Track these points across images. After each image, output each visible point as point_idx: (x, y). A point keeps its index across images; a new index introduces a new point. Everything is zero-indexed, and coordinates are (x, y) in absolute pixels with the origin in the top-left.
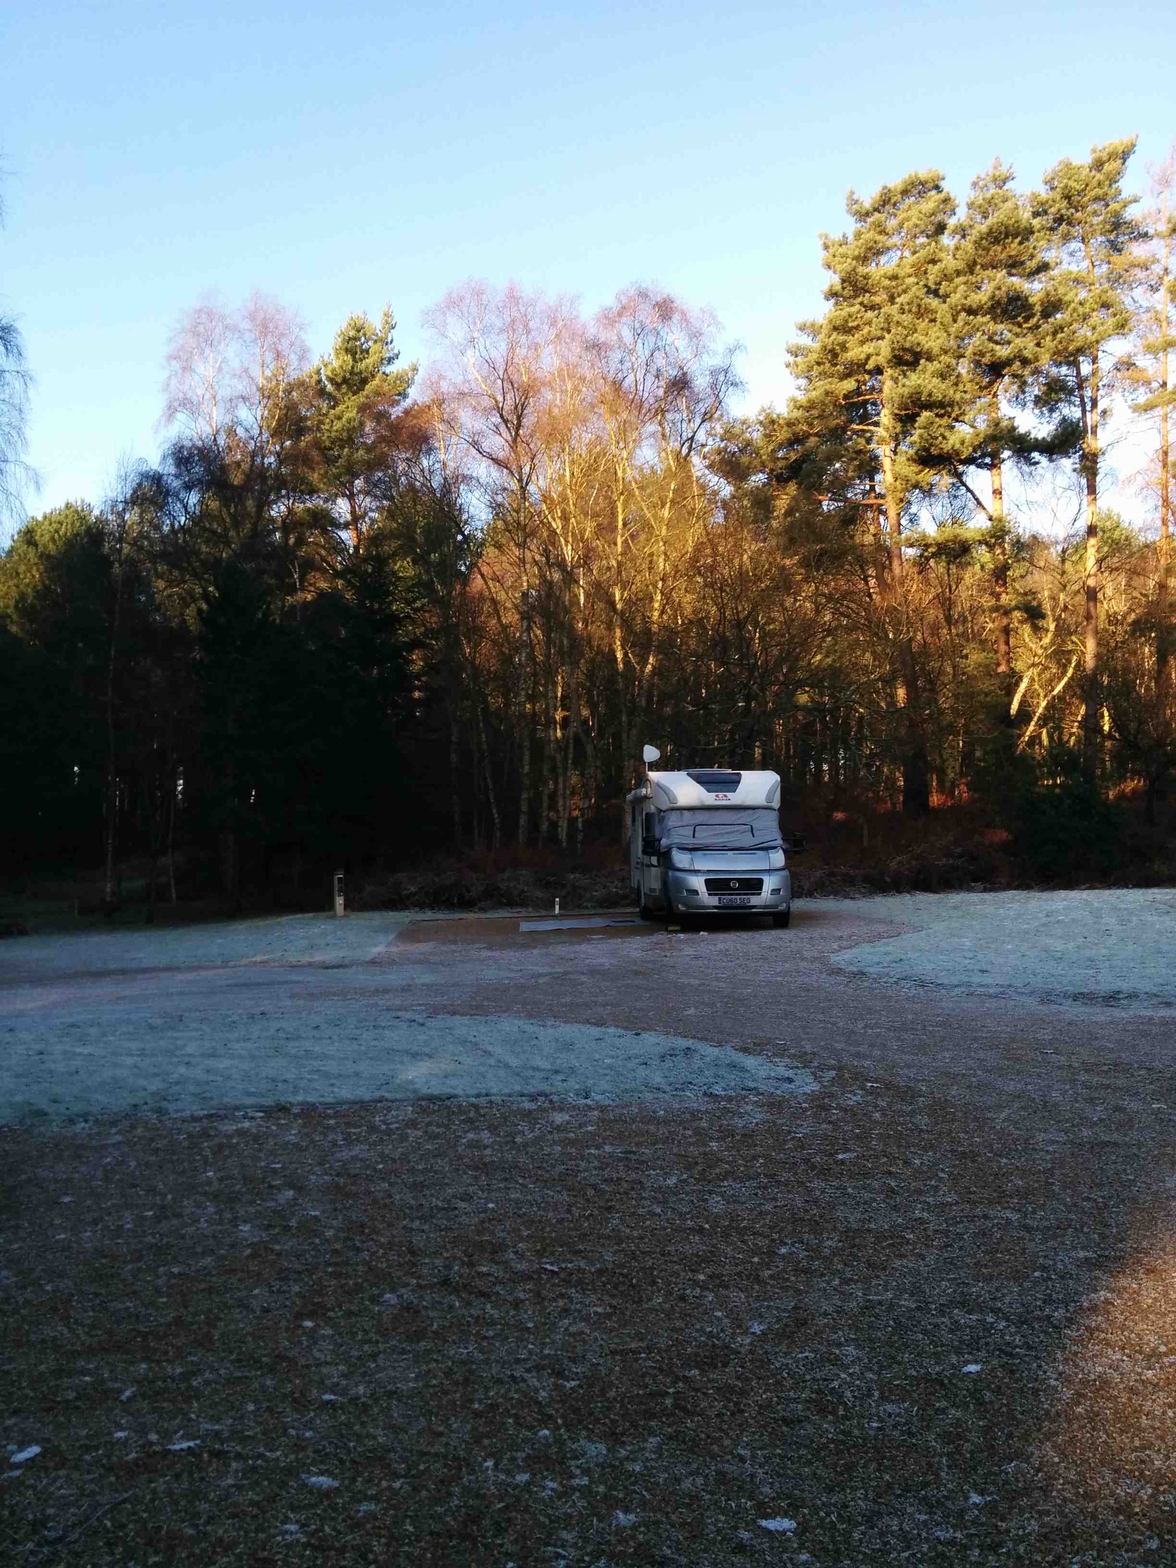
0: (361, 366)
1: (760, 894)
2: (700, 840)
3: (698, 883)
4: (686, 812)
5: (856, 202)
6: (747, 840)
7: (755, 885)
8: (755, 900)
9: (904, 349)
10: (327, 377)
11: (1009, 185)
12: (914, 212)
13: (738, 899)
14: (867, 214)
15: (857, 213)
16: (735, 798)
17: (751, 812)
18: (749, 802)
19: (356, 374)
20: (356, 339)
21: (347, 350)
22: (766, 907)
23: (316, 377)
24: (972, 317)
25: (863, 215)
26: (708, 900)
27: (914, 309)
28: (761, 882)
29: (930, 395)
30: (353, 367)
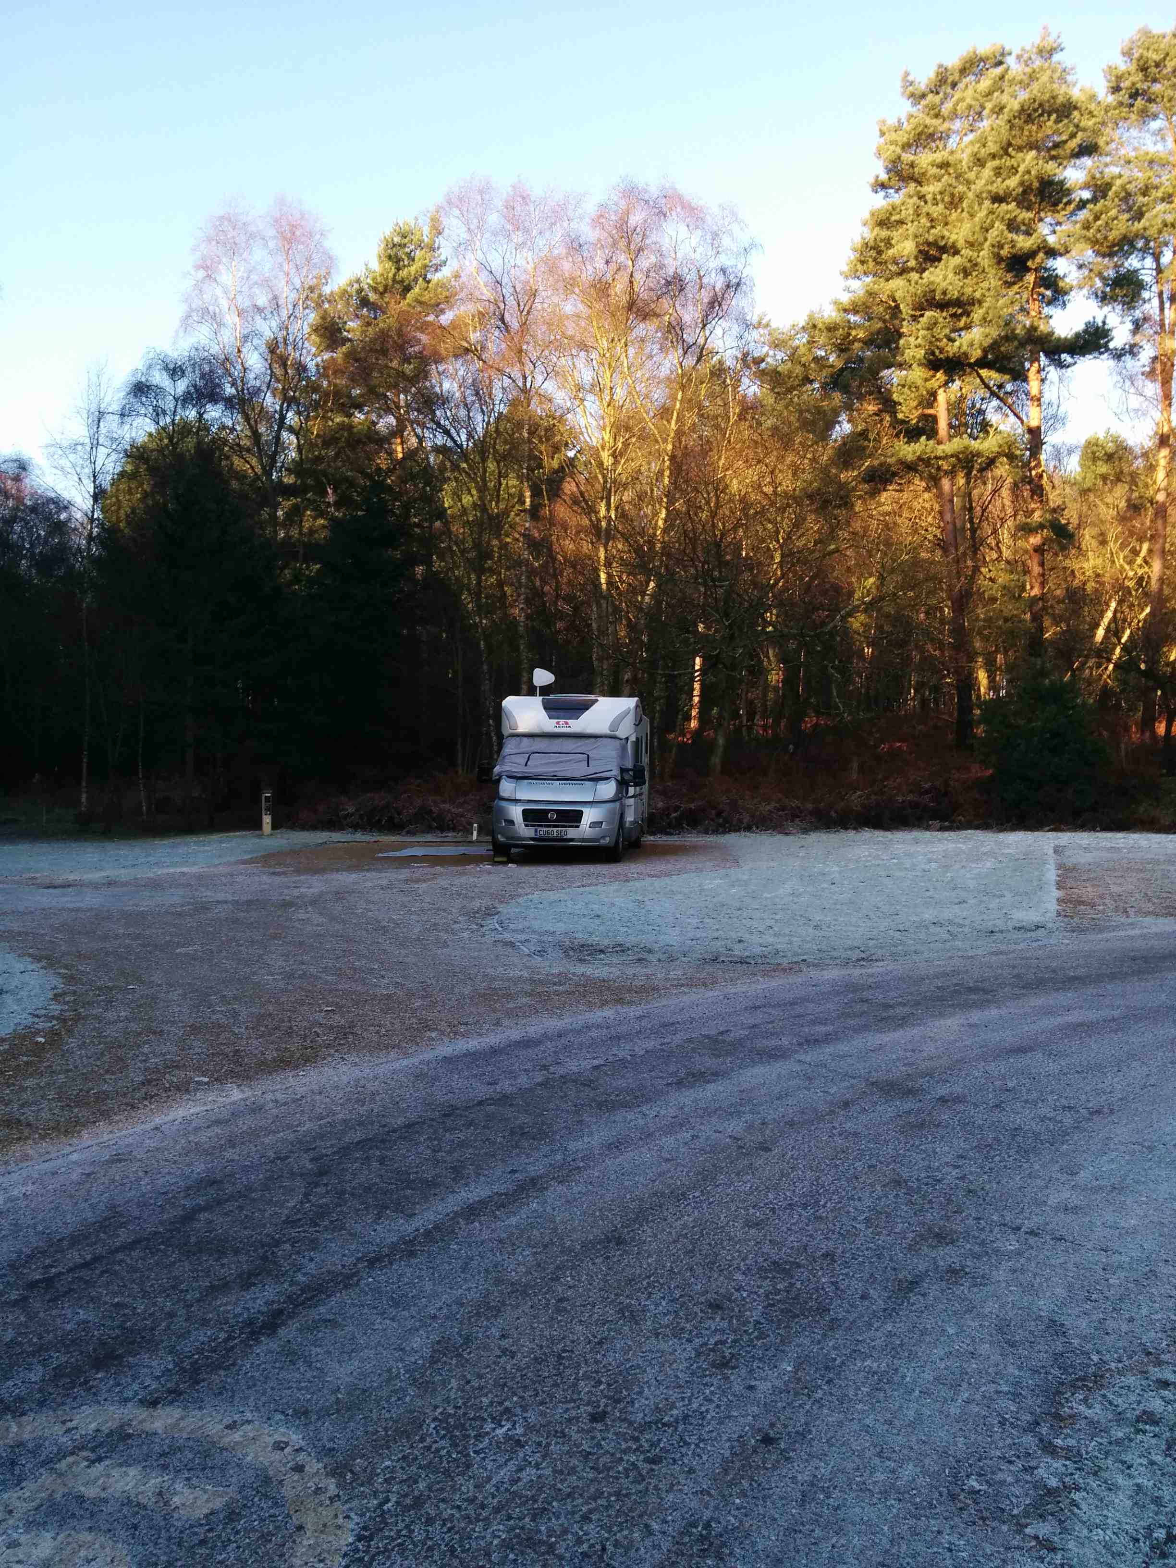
0: (404, 273)
1: (578, 827)
2: (531, 769)
3: (516, 813)
4: (525, 739)
5: (911, 83)
6: (581, 770)
7: (573, 817)
8: (572, 833)
9: (929, 244)
10: (369, 285)
11: (1056, 57)
12: (970, 91)
13: (555, 832)
14: (923, 96)
15: (912, 95)
16: (577, 725)
17: (593, 740)
18: (590, 730)
19: (398, 282)
20: (403, 246)
21: (390, 257)
22: (583, 840)
23: (356, 286)
24: (996, 205)
25: (918, 97)
26: (524, 831)
27: (947, 199)
28: (580, 813)
29: (944, 293)
30: (395, 275)
